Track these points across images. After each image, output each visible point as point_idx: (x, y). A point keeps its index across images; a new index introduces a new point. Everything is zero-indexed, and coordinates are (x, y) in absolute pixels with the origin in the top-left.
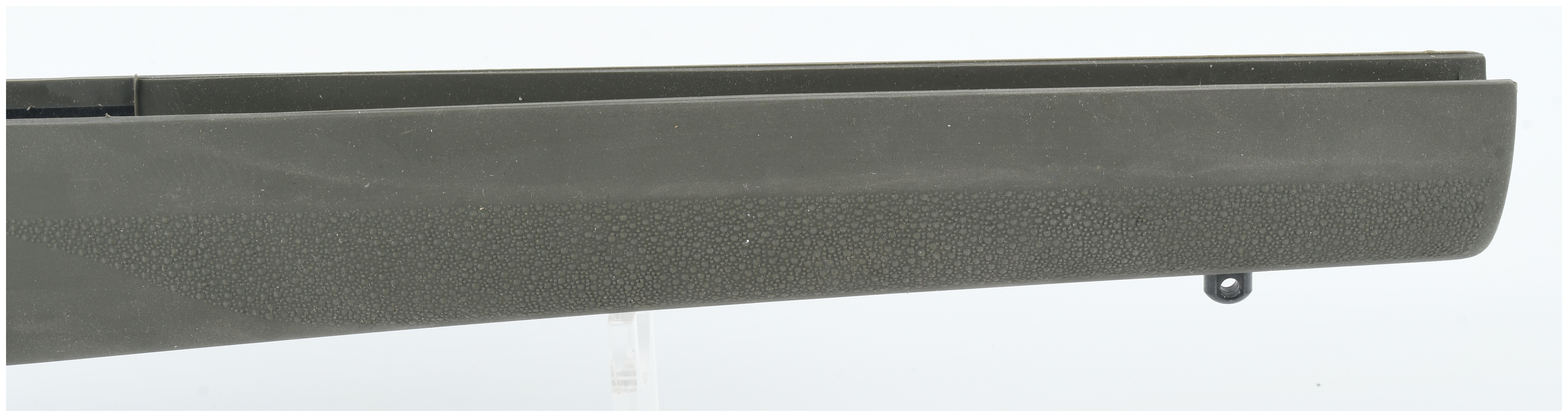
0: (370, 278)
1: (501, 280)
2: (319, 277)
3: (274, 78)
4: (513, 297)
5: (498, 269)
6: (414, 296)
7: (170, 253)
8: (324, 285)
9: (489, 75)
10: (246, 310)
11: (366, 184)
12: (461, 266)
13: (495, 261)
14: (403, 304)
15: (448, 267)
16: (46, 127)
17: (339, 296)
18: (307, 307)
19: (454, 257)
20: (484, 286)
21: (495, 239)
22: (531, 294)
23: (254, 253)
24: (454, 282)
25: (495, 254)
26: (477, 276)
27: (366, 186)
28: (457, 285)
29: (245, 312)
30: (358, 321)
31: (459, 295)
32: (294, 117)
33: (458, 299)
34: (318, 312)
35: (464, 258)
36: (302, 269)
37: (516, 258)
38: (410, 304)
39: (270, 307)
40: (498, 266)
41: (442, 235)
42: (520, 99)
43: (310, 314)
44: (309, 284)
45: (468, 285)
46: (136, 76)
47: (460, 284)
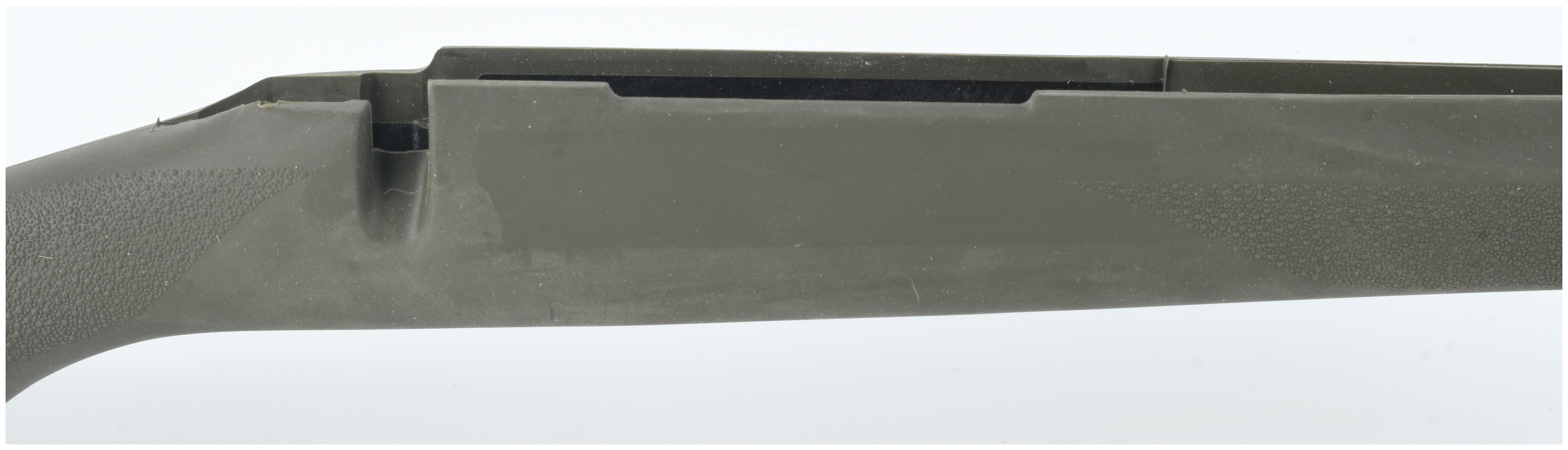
0: (1412, 247)
1: (1528, 254)
2: (1367, 244)
3: (1290, 63)
4: (1535, 270)
5: (1527, 244)
6: (1448, 265)
7: (1237, 217)
8: (1369, 251)
9: (1485, 69)
10: (1297, 270)
11: (1417, 162)
12: (1494, 239)
13: (1526, 236)
14: (1436, 271)
15: (1483, 240)
16: (1136, 99)
17: (1381, 261)
18: (1351, 270)
19: (1489, 231)
20: (1512, 259)
21: (1528, 216)
22: (1552, 268)
23: (1311, 220)
24: (1485, 254)
25: (1527, 230)
26: (1509, 249)
27: (1417, 164)
28: (1488, 256)
29: (1294, 272)
30: (1392, 285)
31: (1488, 266)
32: (1354, 99)
33: (1487, 269)
34: (1360, 275)
35: (1499, 232)
36: (1352, 236)
37: (1545, 235)
38: (1442, 272)
39: (1318, 269)
40: (1527, 241)
41: (1481, 211)
42: (1512, 91)
43: (1352, 276)
44: (1356, 249)
45: (1498, 257)
46: (1166, 56)
47: (1491, 256)
